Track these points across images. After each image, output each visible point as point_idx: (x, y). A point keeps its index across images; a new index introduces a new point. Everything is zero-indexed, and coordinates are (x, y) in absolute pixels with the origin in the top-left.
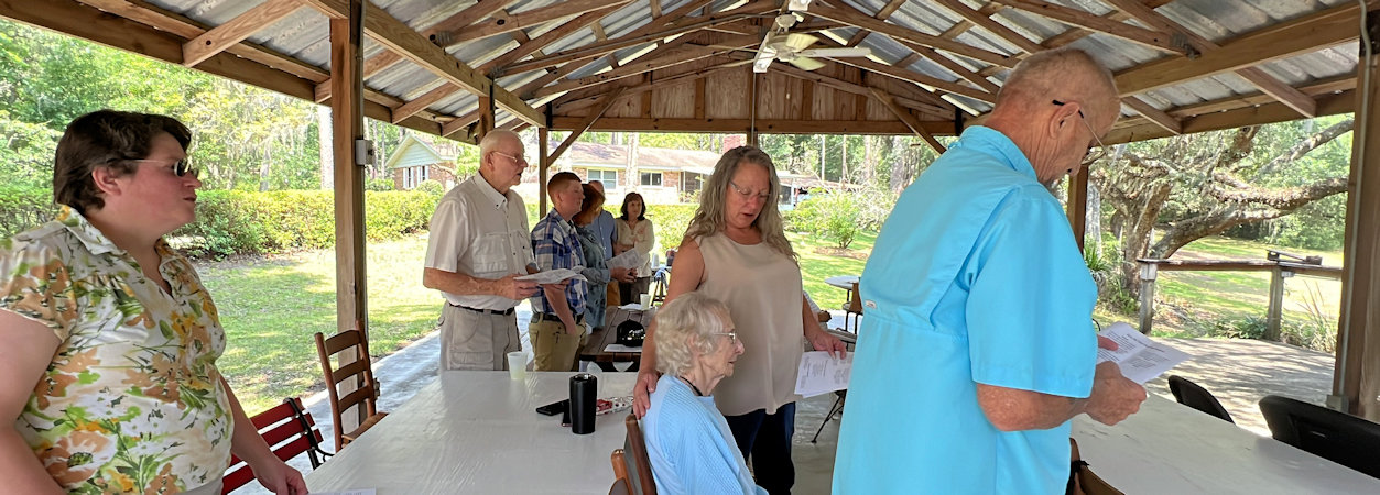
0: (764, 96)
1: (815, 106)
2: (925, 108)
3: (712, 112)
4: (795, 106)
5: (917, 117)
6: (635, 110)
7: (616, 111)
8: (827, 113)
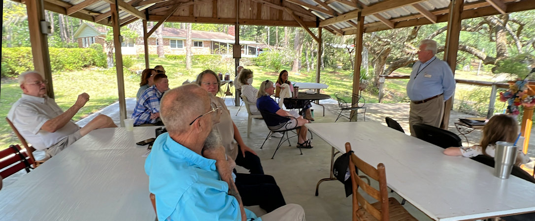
0: (242, 9)
1: (263, 14)
2: (305, 16)
3: (220, 15)
4: (254, 14)
5: (302, 20)
6: (186, 13)
7: (178, 13)
8: (267, 17)
